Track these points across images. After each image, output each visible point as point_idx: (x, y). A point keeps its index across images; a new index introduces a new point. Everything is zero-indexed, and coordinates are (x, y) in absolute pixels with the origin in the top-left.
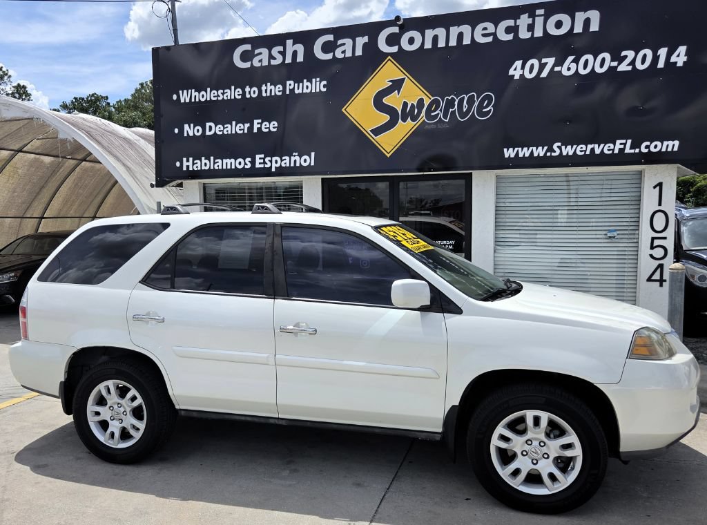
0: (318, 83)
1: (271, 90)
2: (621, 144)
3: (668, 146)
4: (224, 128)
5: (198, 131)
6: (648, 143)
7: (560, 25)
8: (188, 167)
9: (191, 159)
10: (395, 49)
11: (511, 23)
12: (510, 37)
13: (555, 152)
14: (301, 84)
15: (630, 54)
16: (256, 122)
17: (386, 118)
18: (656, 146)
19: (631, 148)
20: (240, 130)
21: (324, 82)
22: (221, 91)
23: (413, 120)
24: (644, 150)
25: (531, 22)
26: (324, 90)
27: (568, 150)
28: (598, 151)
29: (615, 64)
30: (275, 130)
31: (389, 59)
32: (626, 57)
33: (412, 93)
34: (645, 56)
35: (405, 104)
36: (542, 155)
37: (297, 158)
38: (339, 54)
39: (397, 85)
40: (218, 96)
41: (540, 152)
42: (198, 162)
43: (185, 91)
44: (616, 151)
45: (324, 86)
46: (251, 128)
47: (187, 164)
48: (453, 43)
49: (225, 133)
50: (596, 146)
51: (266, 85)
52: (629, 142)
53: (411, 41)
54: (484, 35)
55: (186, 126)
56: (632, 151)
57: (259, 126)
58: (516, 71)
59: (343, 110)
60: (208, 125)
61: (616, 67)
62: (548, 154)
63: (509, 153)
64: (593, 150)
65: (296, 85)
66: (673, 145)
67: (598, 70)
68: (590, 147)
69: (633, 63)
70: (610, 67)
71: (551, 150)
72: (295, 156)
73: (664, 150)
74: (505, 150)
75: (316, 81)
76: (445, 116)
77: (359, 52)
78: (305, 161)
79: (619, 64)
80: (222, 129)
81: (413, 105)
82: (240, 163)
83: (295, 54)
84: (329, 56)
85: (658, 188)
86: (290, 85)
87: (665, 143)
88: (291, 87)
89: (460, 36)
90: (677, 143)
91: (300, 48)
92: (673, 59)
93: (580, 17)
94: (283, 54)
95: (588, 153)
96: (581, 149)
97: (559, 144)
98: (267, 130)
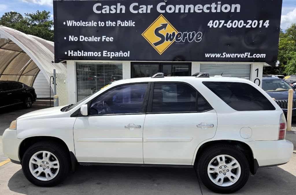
0: (131, 23)
1: (110, 24)
2: (247, 54)
3: (262, 56)
4: (88, 39)
5: (76, 39)
6: (255, 54)
7: (226, 8)
8: (71, 54)
9: (72, 51)
10: (164, 12)
11: (209, 6)
12: (208, 11)
13: (223, 56)
14: (124, 22)
15: (250, 22)
16: (103, 37)
17: (160, 39)
18: (258, 56)
19: (250, 56)
20: (96, 40)
21: (134, 23)
22: (87, 22)
23: (171, 40)
24: (254, 57)
25: (216, 6)
26: (134, 26)
27: (228, 56)
28: (238, 57)
29: (245, 25)
30: (112, 41)
31: (161, 16)
32: (249, 22)
33: (170, 30)
34: (255, 23)
35: (168, 34)
36: (219, 57)
37: (122, 53)
38: (140, 11)
39: (164, 26)
40: (86, 24)
41: (218, 56)
42: (76, 52)
43: (70, 21)
44: (245, 57)
45: (134, 24)
46: (101, 39)
47: (71, 53)
48: (187, 11)
49: (89, 41)
50: (238, 54)
51: (108, 22)
52: (249, 53)
53: (170, 9)
54: (199, 10)
55: (70, 37)
56: (250, 57)
57: (105, 39)
58: (210, 24)
59: (142, 34)
60: (81, 37)
61: (245, 26)
62: (221, 57)
63: (207, 55)
64: (237, 56)
65: (122, 22)
66: (263, 56)
67: (240, 27)
68: (236, 55)
69: (251, 25)
70: (243, 26)
71: (222, 55)
72: (121, 52)
73: (261, 57)
74: (206, 54)
75: (130, 22)
76: (183, 40)
77: (149, 11)
78: (125, 54)
79: (246, 25)
80: (87, 39)
81: (170, 34)
82: (96, 54)
83: (121, 9)
84: (136, 12)
85: (257, 71)
86: (119, 22)
87: (261, 55)
88: (120, 23)
89: (190, 9)
90: (265, 55)
91: (123, 7)
92: (265, 25)
93: (234, 6)
94: (116, 9)
95: (235, 57)
96: (233, 55)
97: (225, 53)
98: (109, 41)
